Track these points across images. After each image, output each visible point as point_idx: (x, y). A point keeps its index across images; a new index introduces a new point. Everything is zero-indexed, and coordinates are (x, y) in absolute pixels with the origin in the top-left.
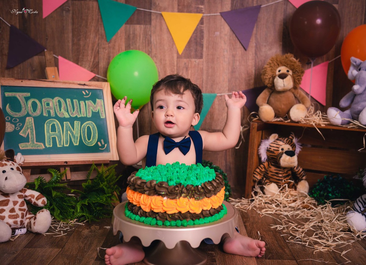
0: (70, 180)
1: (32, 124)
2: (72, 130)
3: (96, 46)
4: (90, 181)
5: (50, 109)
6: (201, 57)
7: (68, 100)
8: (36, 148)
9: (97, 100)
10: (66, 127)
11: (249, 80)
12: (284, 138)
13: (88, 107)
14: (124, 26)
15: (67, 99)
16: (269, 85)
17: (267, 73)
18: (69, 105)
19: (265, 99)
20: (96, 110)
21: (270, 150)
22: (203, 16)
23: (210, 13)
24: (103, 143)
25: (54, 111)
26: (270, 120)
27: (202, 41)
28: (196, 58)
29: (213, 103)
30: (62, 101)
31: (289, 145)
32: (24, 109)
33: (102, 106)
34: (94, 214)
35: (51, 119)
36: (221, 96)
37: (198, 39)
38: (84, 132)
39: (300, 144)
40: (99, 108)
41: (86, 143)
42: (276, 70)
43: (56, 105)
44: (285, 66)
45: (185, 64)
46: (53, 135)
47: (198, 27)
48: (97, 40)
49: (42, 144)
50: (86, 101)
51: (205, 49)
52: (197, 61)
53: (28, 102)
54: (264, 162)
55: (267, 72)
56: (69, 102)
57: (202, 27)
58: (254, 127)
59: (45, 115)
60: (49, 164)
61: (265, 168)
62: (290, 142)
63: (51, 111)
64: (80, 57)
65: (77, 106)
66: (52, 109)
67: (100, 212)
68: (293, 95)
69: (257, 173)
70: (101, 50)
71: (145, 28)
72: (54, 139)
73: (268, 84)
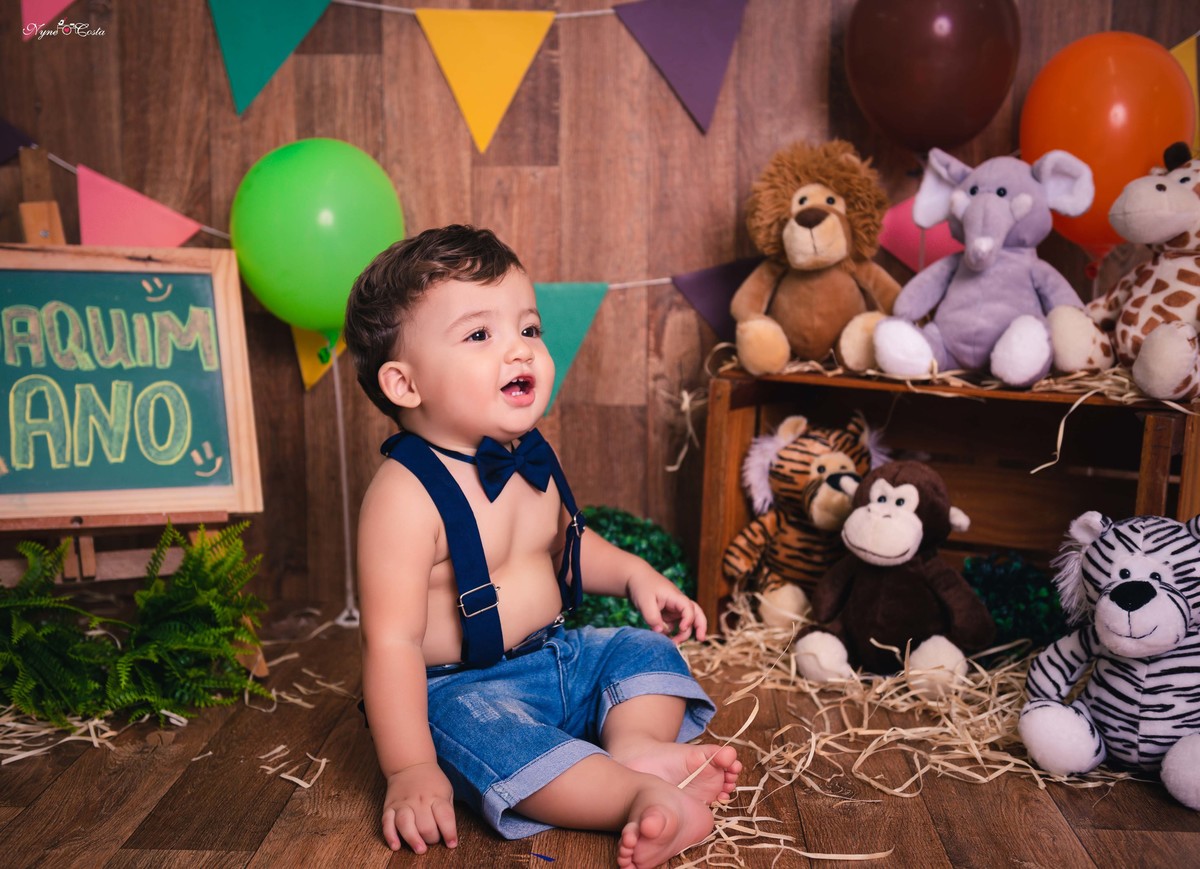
0: (93, 578)
2: (104, 409)
3: (200, 128)
4: (161, 584)
5: (30, 341)
6: (554, 160)
7: (91, 311)
9: (193, 309)
10: (82, 400)
11: (719, 235)
12: (827, 432)
13: (160, 334)
14: (291, 60)
15: (88, 310)
16: (768, 251)
17: (759, 210)
18: (97, 328)
19: (758, 297)
20: (189, 345)
21: (781, 471)
22: (556, 20)
23: (578, 8)
24: (209, 454)
25: (42, 350)
26: (775, 370)
27: (556, 104)
28: (536, 163)
29: (599, 315)
30: (71, 313)
31: (846, 452)
33: (208, 328)
34: (178, 695)
35: (33, 376)
36: (623, 291)
37: (542, 100)
38: (144, 418)
39: (887, 450)
40: (197, 336)
41: (149, 453)
42: (790, 199)
43: (51, 329)
44: (819, 182)
45: (500, 183)
46: (39, 427)
47: (541, 57)
48: (203, 109)
50: (155, 315)
51: (564, 132)
52: (541, 172)
54: (764, 515)
55: (760, 206)
56: (95, 317)
57: (552, 57)
58: (719, 392)
59: (10, 362)
60: (19, 527)
61: (764, 532)
62: (848, 445)
63: (33, 349)
64: (150, 166)
65: (122, 330)
66: (36, 342)
67: (197, 687)
68: (852, 283)
69: (737, 552)
70: (218, 144)
71: (362, 66)
72: (40, 442)
73: (765, 246)
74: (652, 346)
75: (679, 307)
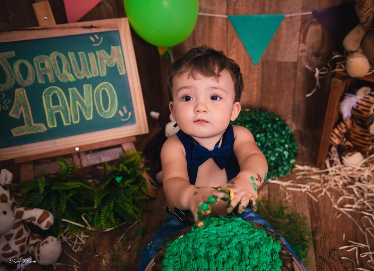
1: (25, 97)
2: (81, 98)
5: (47, 72)
7: (70, 54)
8: (35, 132)
9: (112, 47)
10: (73, 95)
13: (100, 61)
15: (69, 53)
18: (74, 62)
20: (113, 64)
21: (357, 109)
24: (126, 111)
25: (53, 75)
29: (280, 27)
30: (62, 56)
32: (10, 77)
33: (120, 55)
35: (51, 87)
36: (291, 17)
40: (116, 60)
41: (102, 114)
43: (55, 65)
46: (56, 109)
49: (43, 125)
50: (97, 52)
53: (14, 66)
54: (347, 121)
56: (72, 57)
59: (40, 82)
60: (55, 155)
61: (346, 128)
63: (48, 74)
65: (84, 61)
66: (50, 71)
72: (58, 115)
74: (302, 39)
75: (315, 24)
